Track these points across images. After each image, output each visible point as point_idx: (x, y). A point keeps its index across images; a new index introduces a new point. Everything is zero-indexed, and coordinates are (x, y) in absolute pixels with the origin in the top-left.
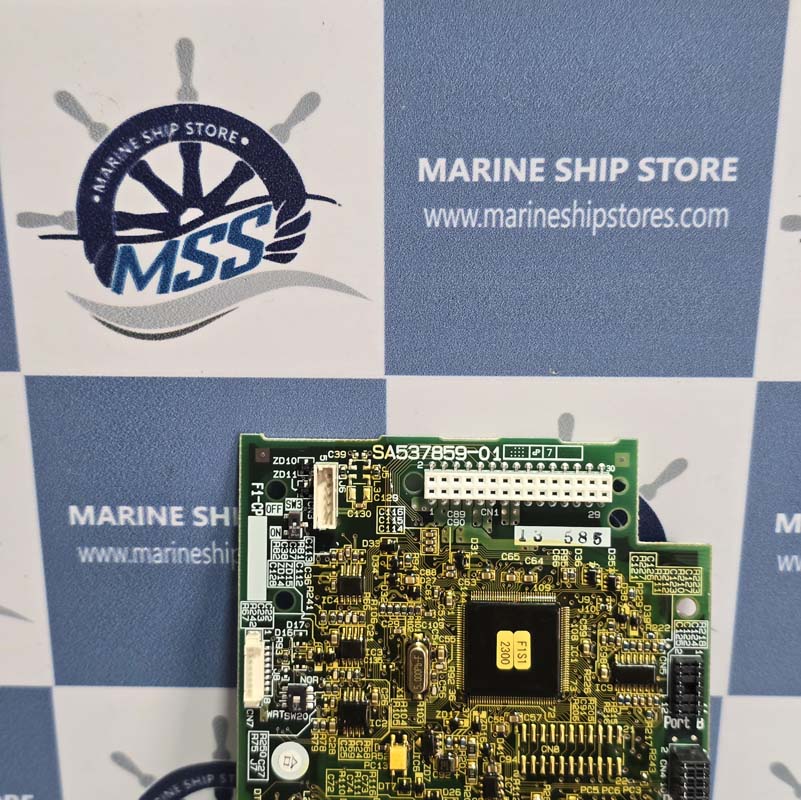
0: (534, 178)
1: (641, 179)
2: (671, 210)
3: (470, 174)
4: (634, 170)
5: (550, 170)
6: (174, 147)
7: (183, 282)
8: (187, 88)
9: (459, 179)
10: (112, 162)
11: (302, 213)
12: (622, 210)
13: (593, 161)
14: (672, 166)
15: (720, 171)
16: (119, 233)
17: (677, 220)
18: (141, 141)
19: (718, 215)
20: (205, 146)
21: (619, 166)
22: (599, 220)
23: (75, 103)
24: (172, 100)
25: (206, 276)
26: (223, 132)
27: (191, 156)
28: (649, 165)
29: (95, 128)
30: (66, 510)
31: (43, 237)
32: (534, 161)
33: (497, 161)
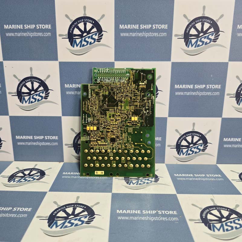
0: (137, 28)
1: (153, 28)
2: (158, 33)
3: (127, 27)
4: (152, 27)
5: (139, 27)
6: (83, 23)
7: (83, 45)
8: (85, 14)
9: (126, 28)
10: (73, 26)
11: (102, 34)
12: (150, 33)
13: (146, 25)
14: (158, 26)
15: (165, 27)
16: (74, 37)
17: (159, 35)
18: (78, 22)
19: (165, 34)
20: (87, 23)
21: (150, 26)
22: (147, 35)
23: (68, 16)
24: (82, 16)
25: (87, 44)
26: (90, 21)
27: (85, 25)
28: (154, 26)
29: (71, 20)
30: (65, 85)
31: (62, 38)
32: (137, 25)
33: (132, 25)
